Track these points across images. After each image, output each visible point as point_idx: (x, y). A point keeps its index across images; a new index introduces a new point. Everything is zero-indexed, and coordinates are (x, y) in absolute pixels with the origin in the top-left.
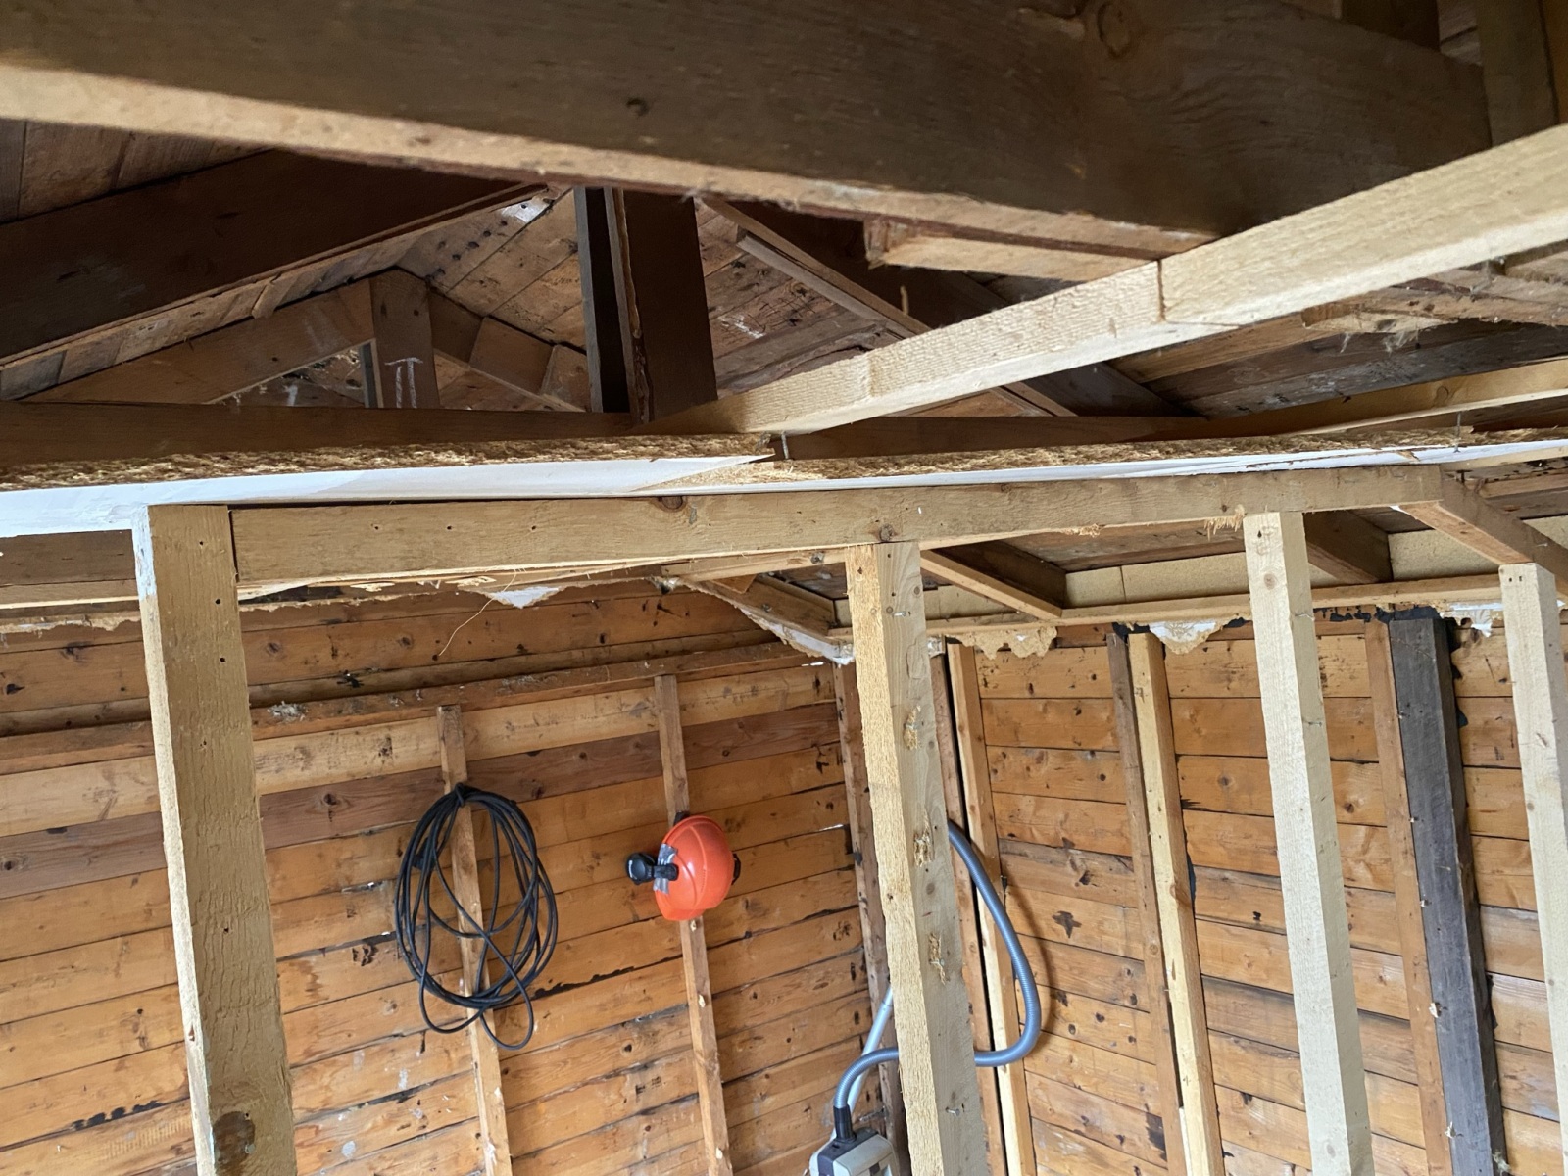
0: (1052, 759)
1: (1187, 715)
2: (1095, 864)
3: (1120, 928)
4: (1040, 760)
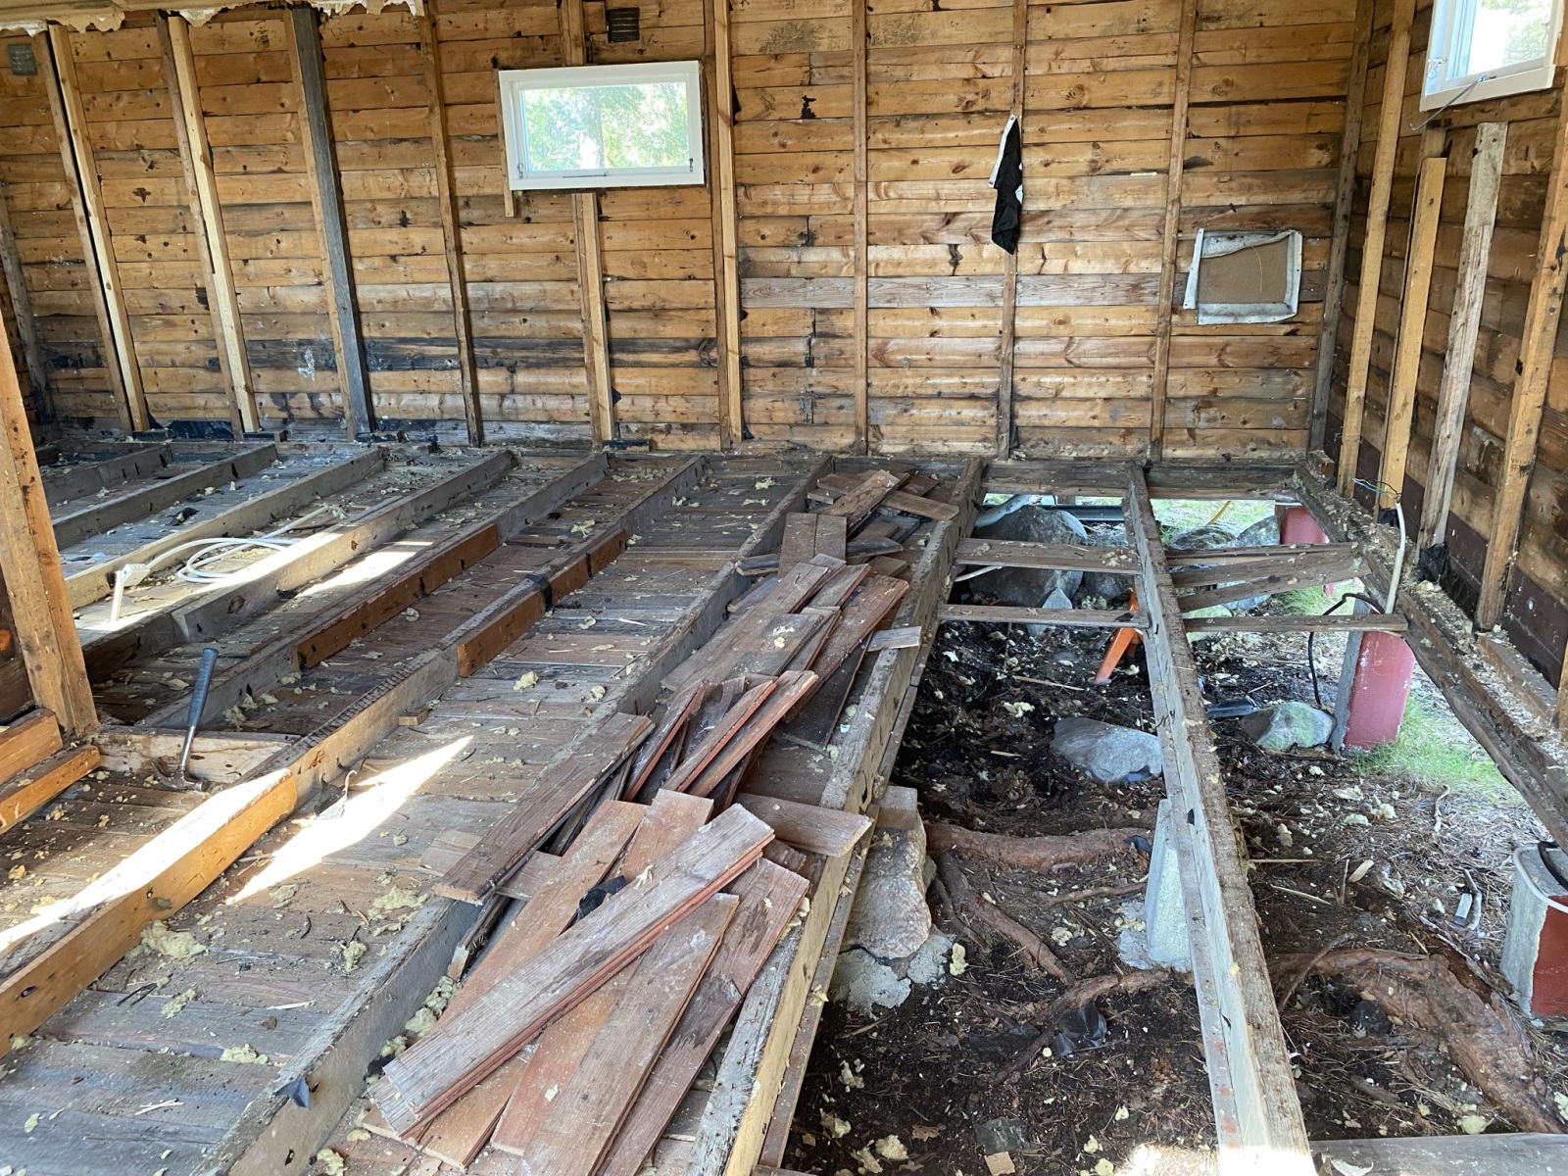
0: (126, 97)
1: (203, 64)
2: (156, 156)
3: (174, 190)
4: (118, 98)
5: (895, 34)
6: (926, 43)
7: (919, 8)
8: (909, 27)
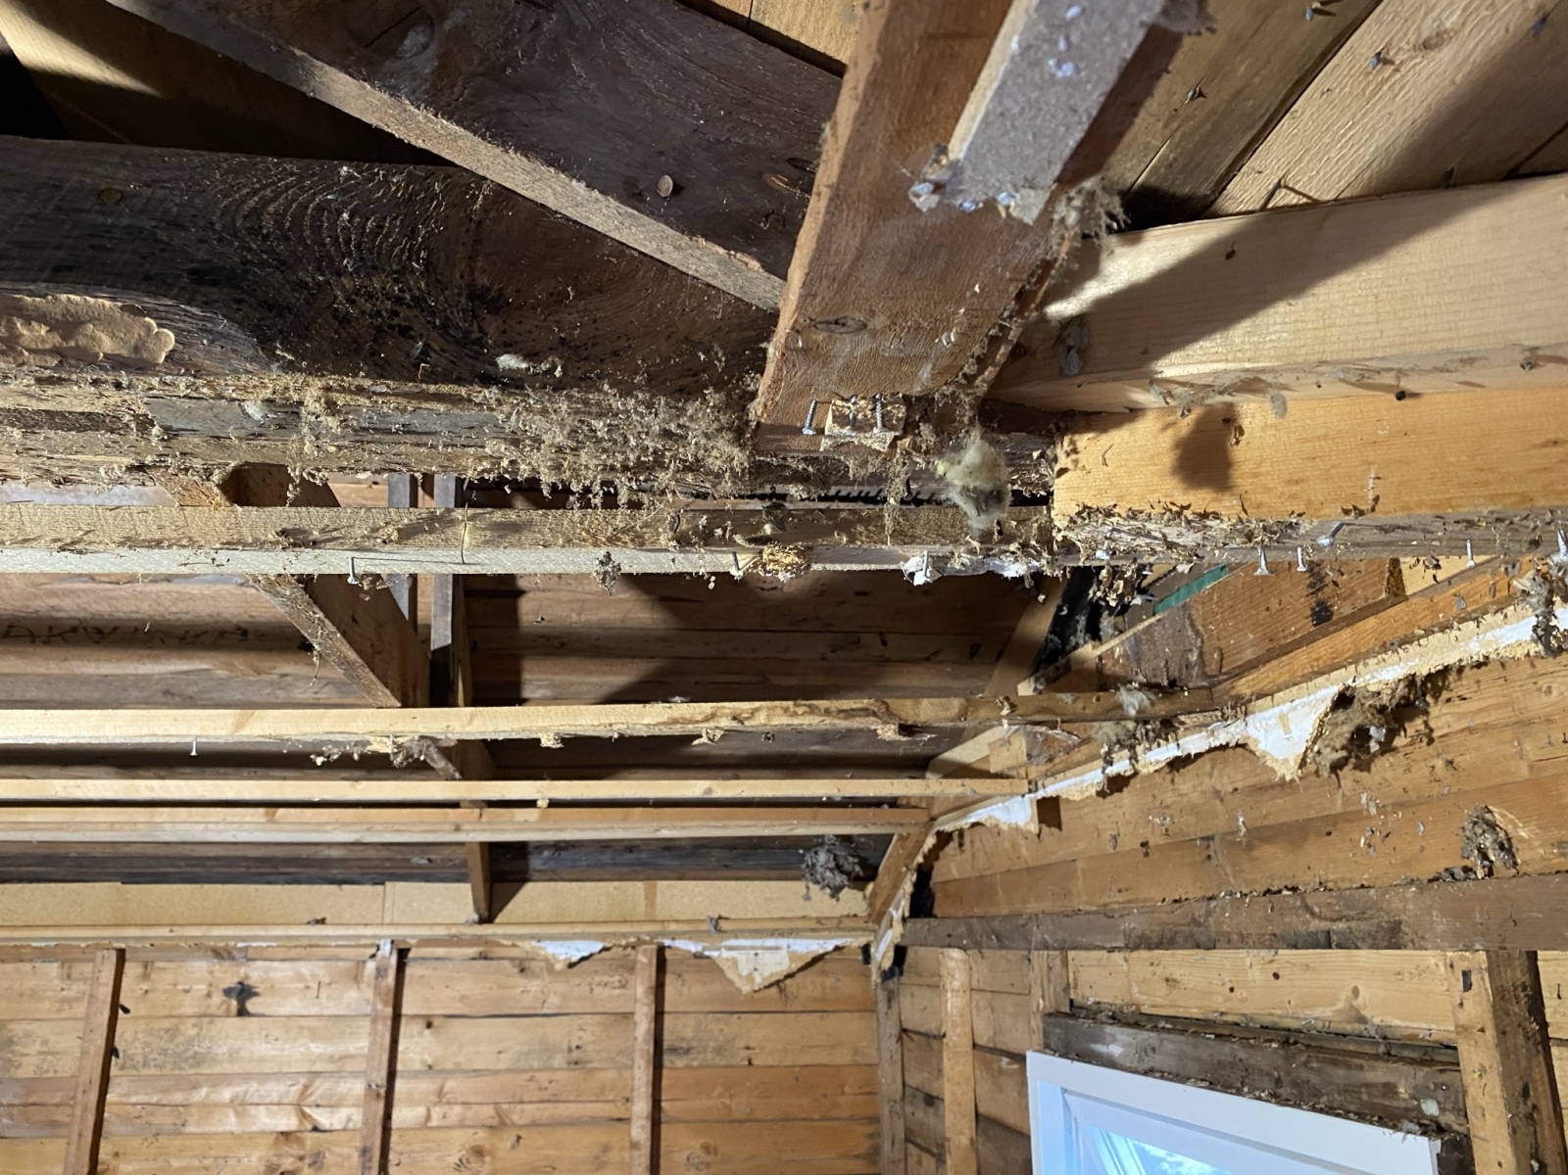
5: (164, 1052)
6: (217, 1069)
7: (213, 1010)
8: (191, 1041)
